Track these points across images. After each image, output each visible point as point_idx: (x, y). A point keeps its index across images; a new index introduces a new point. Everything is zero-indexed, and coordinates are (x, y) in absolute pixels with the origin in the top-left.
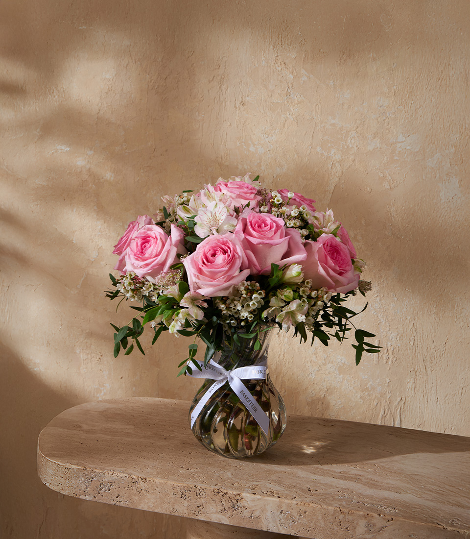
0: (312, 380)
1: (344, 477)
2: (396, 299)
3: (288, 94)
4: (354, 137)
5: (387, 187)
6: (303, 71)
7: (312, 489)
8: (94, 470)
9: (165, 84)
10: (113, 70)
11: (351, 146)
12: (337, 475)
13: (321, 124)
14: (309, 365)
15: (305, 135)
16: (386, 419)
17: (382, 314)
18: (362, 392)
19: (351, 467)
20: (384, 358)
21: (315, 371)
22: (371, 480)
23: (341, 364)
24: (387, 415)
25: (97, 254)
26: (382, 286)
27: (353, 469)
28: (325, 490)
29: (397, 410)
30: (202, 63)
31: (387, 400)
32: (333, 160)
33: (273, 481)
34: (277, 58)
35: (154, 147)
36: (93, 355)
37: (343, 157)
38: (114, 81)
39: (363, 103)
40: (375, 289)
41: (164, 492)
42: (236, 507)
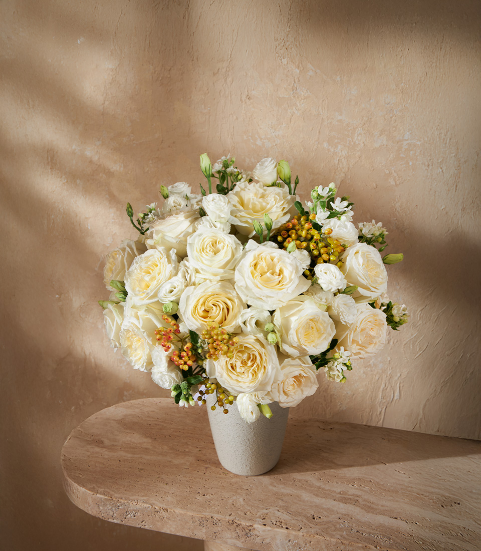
2: (398, 287)
3: (294, 89)
4: (360, 134)
5: (393, 183)
6: (309, 66)
7: (315, 517)
8: (120, 500)
9: (169, 76)
10: (116, 60)
11: (357, 143)
12: (338, 496)
13: (328, 120)
15: (312, 130)
16: (387, 392)
18: (365, 368)
19: (350, 485)
22: (368, 502)
24: (387, 387)
25: (112, 240)
27: (352, 488)
28: (328, 517)
29: (397, 384)
31: (388, 375)
32: (339, 156)
33: (281, 507)
35: (161, 139)
37: (350, 153)
38: (117, 70)
39: (370, 99)
41: (184, 520)
42: (249, 535)
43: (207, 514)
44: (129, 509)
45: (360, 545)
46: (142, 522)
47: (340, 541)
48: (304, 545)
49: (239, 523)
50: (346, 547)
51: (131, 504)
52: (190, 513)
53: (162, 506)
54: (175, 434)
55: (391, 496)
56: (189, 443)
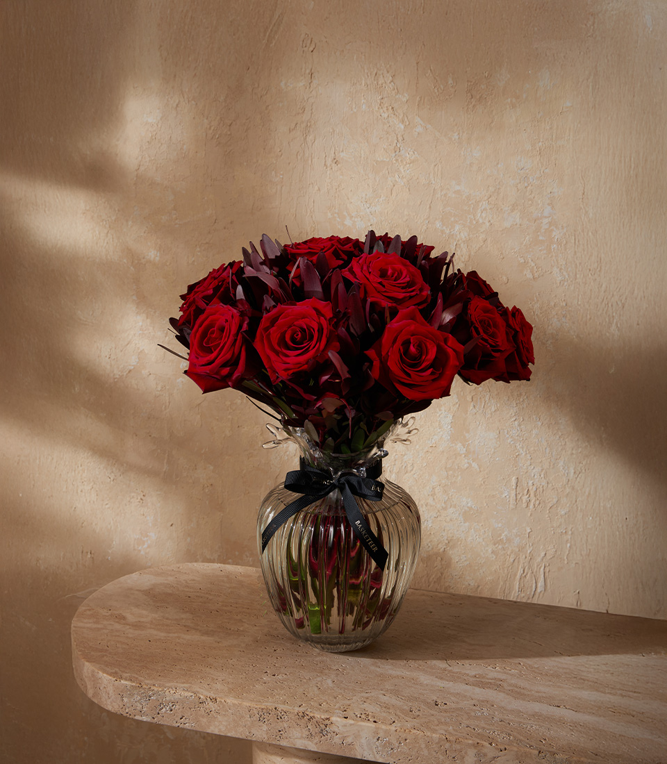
0: (428, 529)
2: (540, 424)
3: (397, 150)
4: (485, 209)
5: (529, 276)
6: (418, 120)
9: (229, 133)
10: (158, 111)
11: (481, 221)
13: (441, 191)
14: (424, 509)
15: (420, 205)
16: (526, 580)
17: (521, 443)
18: (495, 544)
20: (524, 501)
21: (432, 517)
23: (466, 508)
24: (527, 574)
25: (138, 360)
26: (521, 407)
29: (540, 568)
30: (281, 105)
31: (528, 555)
32: (457, 239)
34: (382, 101)
35: (215, 218)
36: (133, 494)
37: (471, 236)
38: (159, 126)
39: (498, 164)
40: (512, 411)
41: (238, 714)
42: (325, 733)
43: (269, 704)
44: (164, 700)
45: (470, 742)
46: (181, 719)
47: (444, 738)
48: (397, 745)
49: (312, 715)
50: (452, 745)
51: (167, 693)
52: (247, 704)
53: (209, 695)
54: (225, 608)
56: (244, 620)
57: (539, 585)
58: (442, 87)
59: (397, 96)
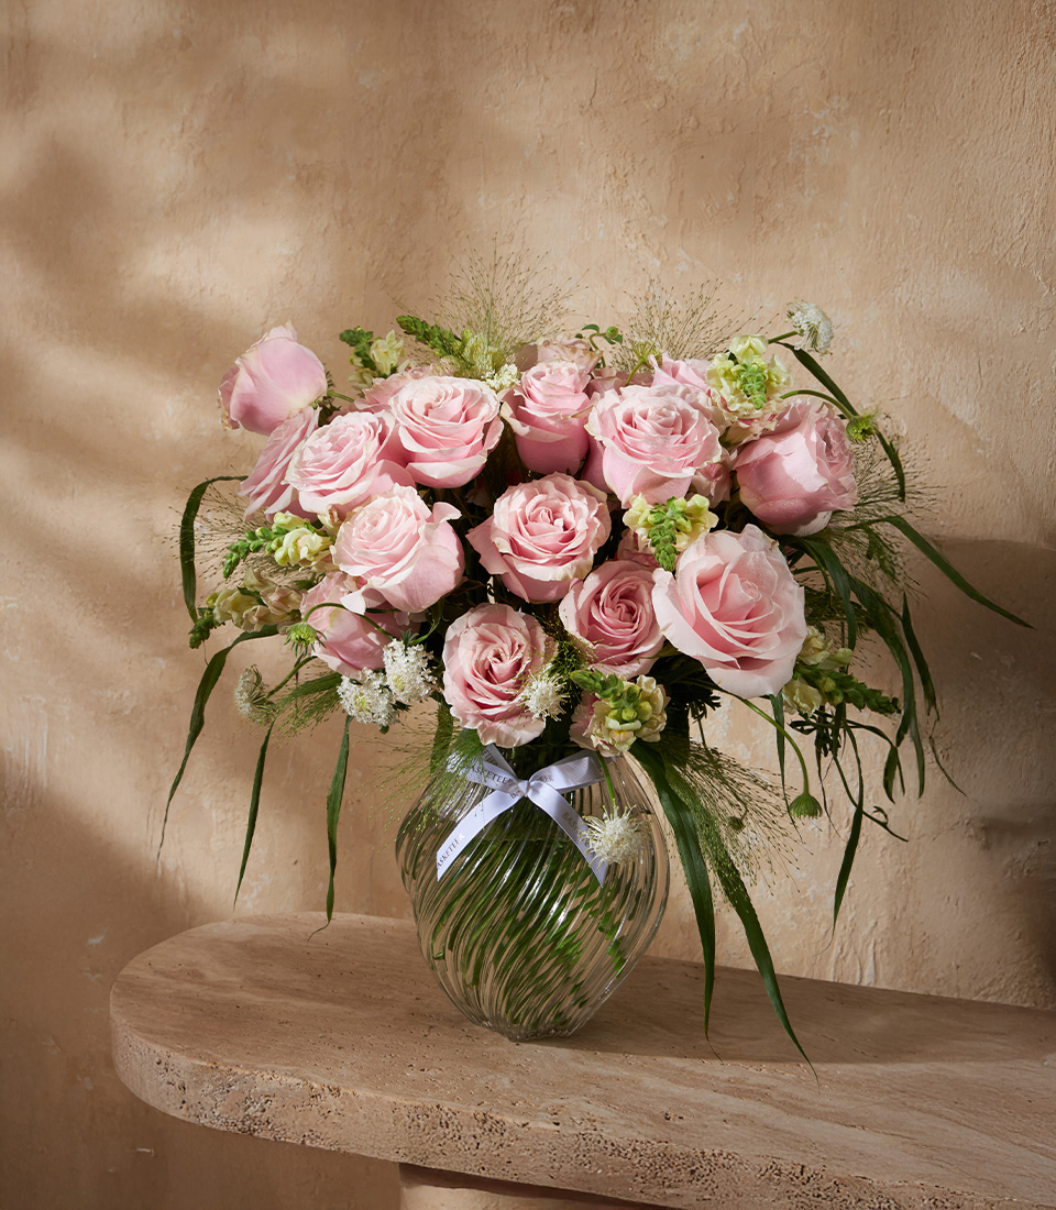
1: (737, 1090)
3: (650, 298)
6: (681, 253)
7: (671, 1114)
8: (234, 1070)
9: (400, 270)
10: (297, 238)
12: (723, 1085)
16: (845, 966)
18: (796, 905)
19: (751, 1069)
20: (842, 837)
22: (791, 1097)
24: (846, 955)
27: (755, 1074)
28: (699, 1117)
29: (868, 945)
30: (478, 231)
31: (848, 925)
33: (594, 1097)
34: (629, 225)
36: (237, 813)
38: (298, 260)
43: (429, 1101)
44: (253, 1091)
49: (497, 1118)
51: (258, 1078)
52: (390, 1099)
53: (327, 1083)
54: (365, 970)
55: (843, 1091)
56: (393, 986)
57: (866, 973)
58: (718, 206)
59: (651, 219)
